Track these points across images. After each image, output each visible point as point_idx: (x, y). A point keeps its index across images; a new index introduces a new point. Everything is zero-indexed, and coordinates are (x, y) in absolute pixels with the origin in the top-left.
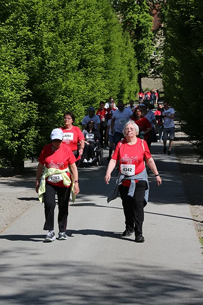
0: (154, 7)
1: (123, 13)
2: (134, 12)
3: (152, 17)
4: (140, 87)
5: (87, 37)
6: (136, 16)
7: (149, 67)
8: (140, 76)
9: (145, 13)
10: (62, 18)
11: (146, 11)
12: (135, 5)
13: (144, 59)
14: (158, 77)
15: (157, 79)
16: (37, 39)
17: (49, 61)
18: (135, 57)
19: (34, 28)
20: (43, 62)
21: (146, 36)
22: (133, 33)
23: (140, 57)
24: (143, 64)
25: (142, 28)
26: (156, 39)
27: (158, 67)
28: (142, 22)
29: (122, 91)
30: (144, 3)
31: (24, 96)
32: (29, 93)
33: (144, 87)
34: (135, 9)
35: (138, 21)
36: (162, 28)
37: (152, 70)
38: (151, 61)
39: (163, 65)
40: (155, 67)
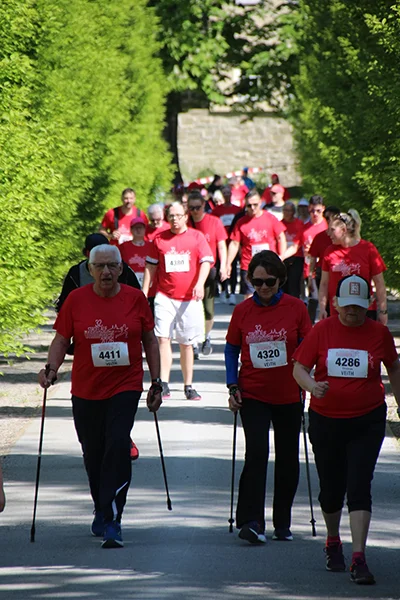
4: (175, 160)
7: (217, 59)
8: (176, 103)
13: (194, 19)
14: (261, 114)
15: (260, 123)
18: (150, 3)
24: (189, 41)
27: (263, 59)
29: (101, 183)
33: (192, 159)
37: (235, 75)
38: (231, 28)
39: (291, 47)
40: (247, 57)
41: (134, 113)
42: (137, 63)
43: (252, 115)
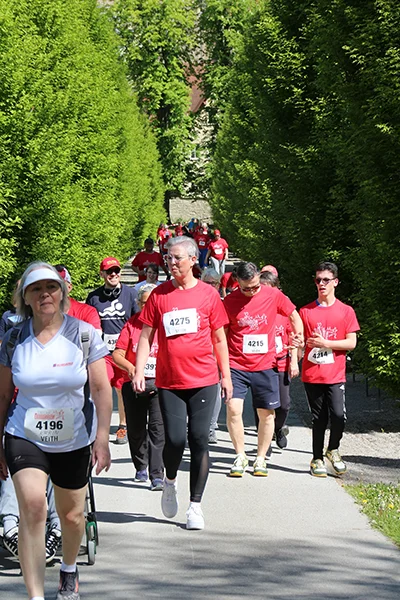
0: (193, 71)
1: (134, 79)
2: (156, 78)
3: (188, 87)
4: (168, 216)
5: (91, 121)
6: (158, 86)
7: (183, 179)
8: (168, 195)
9: (176, 81)
10: (50, 87)
11: (178, 77)
12: (157, 66)
13: (175, 165)
14: (199, 199)
15: (199, 202)
16: (12, 125)
17: (35, 165)
18: (160, 159)
19: (8, 104)
20: (24, 166)
21: (178, 122)
22: (154, 115)
23: (168, 161)
24: (173, 173)
25: (170, 106)
26: (196, 129)
27: (200, 179)
28: (171, 96)
29: (142, 223)
30: (174, 63)
31: (8, 227)
32: (17, 223)
33: (174, 215)
34: (158, 74)
35: (163, 95)
36: (207, 109)
37: (190, 185)
38: (188, 168)
39: (210, 175)
40: (194, 179)
41: (153, 198)
42: (155, 180)
43: (196, 199)
